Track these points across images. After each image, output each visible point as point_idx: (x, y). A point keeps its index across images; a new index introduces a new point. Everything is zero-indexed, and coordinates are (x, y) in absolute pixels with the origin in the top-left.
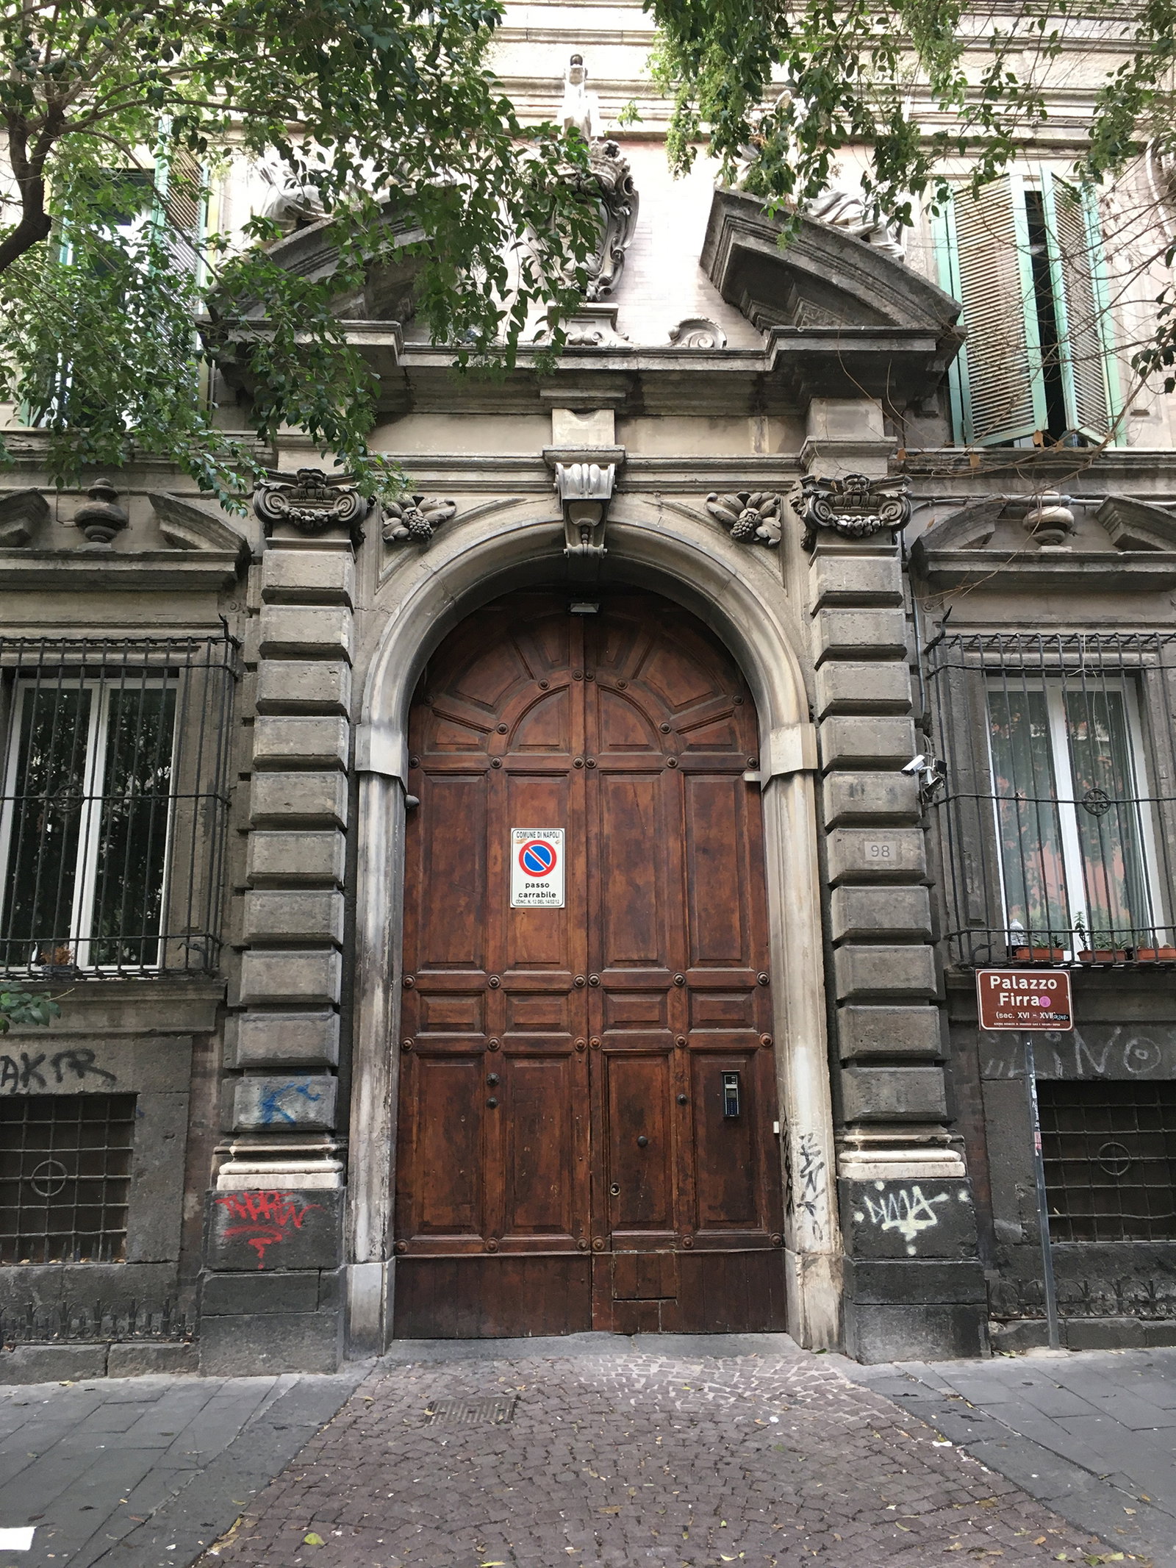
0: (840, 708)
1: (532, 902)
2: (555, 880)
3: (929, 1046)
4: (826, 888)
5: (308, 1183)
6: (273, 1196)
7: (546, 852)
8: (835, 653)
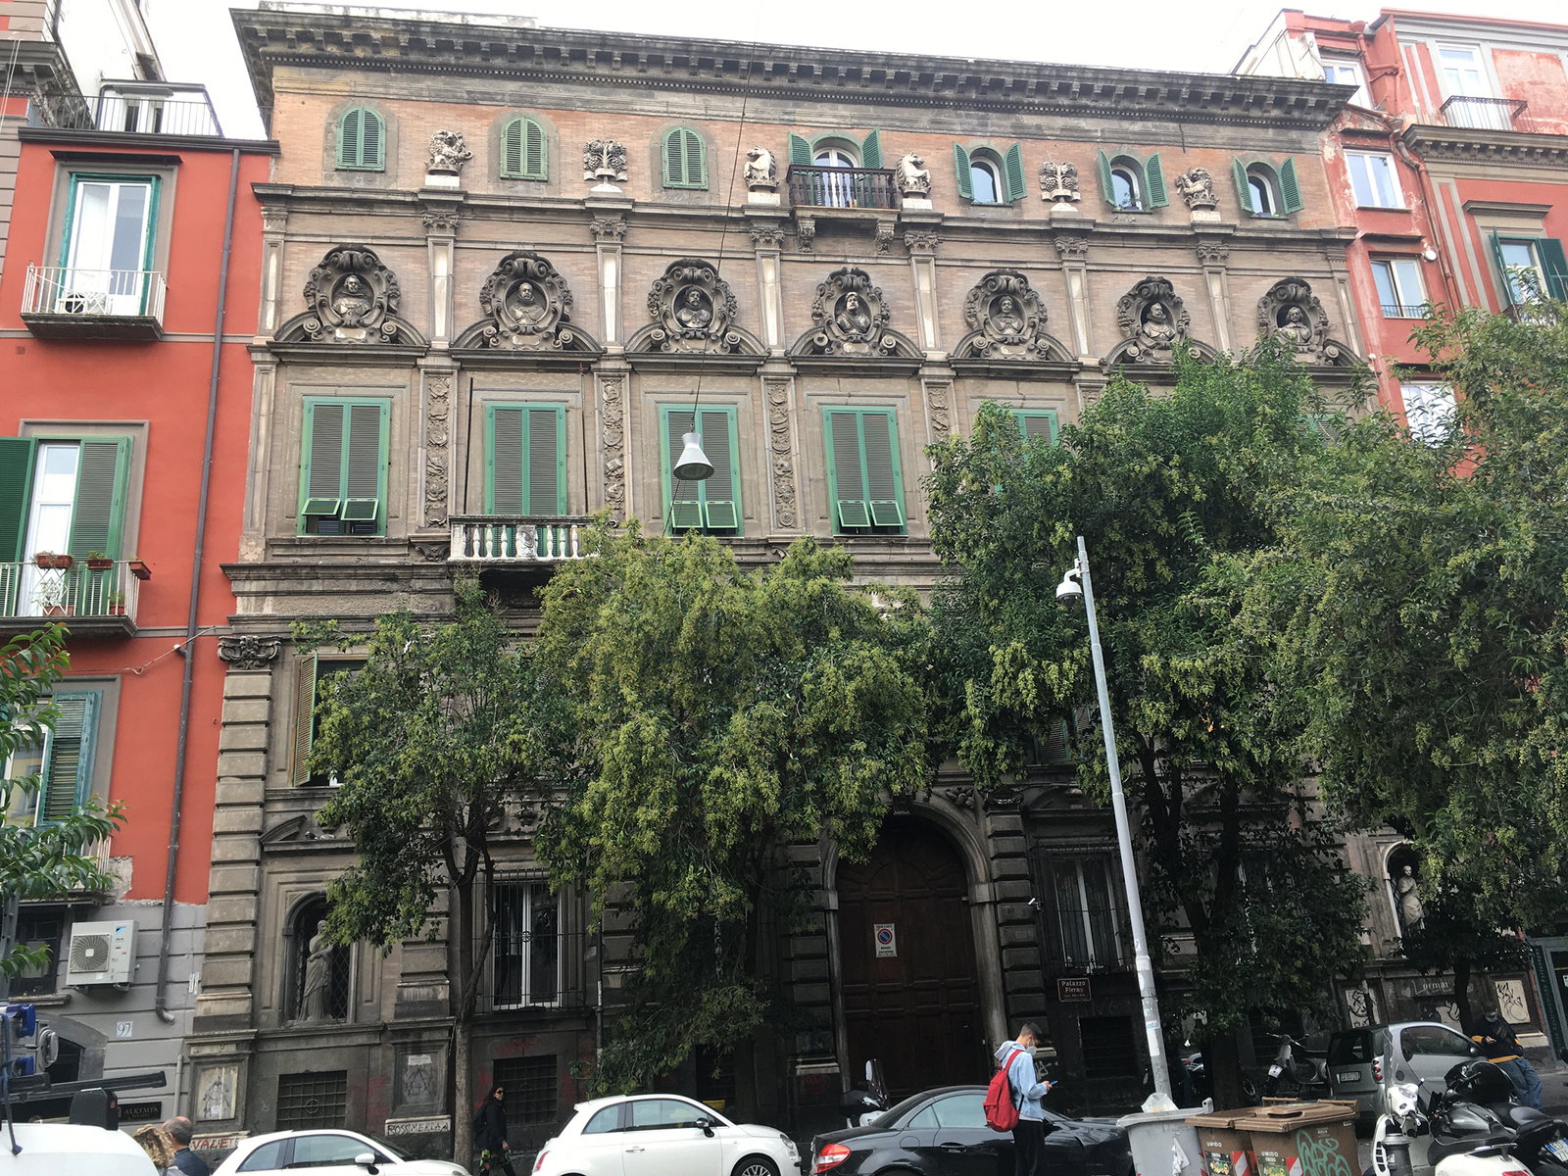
0: (1003, 878)
1: (884, 955)
2: (892, 945)
3: (1042, 1009)
4: (1001, 948)
5: (830, 1071)
6: (819, 1076)
7: (888, 934)
8: (999, 856)
